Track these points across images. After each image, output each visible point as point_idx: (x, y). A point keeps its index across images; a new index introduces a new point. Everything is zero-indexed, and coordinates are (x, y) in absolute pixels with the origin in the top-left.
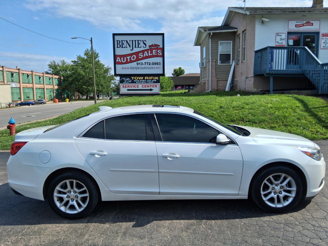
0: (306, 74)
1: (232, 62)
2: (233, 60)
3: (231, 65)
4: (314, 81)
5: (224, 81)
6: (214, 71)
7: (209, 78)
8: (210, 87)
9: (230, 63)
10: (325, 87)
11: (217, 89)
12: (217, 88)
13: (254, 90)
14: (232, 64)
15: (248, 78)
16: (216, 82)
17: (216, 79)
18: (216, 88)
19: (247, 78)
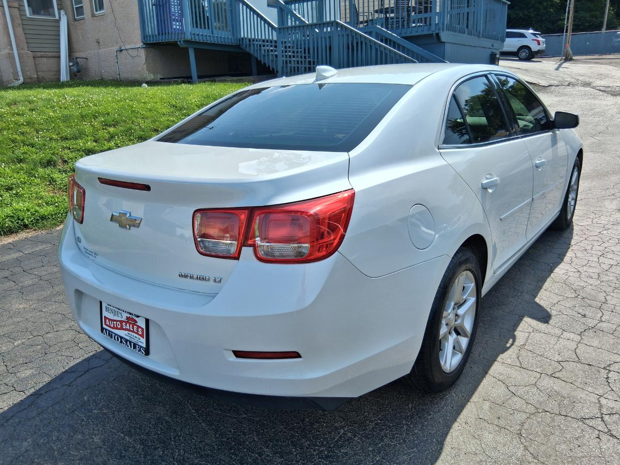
0: (246, 45)
1: (59, 14)
2: (59, 9)
3: (58, 21)
4: (264, 59)
5: (50, 59)
6: (20, 30)
7: (12, 49)
8: (20, 74)
9: (54, 16)
10: (289, 68)
11: (38, 78)
12: (37, 75)
13: (150, 77)
14: (60, 18)
15: (124, 52)
16: (31, 60)
17: (29, 52)
18: (36, 77)
19: (121, 51)
